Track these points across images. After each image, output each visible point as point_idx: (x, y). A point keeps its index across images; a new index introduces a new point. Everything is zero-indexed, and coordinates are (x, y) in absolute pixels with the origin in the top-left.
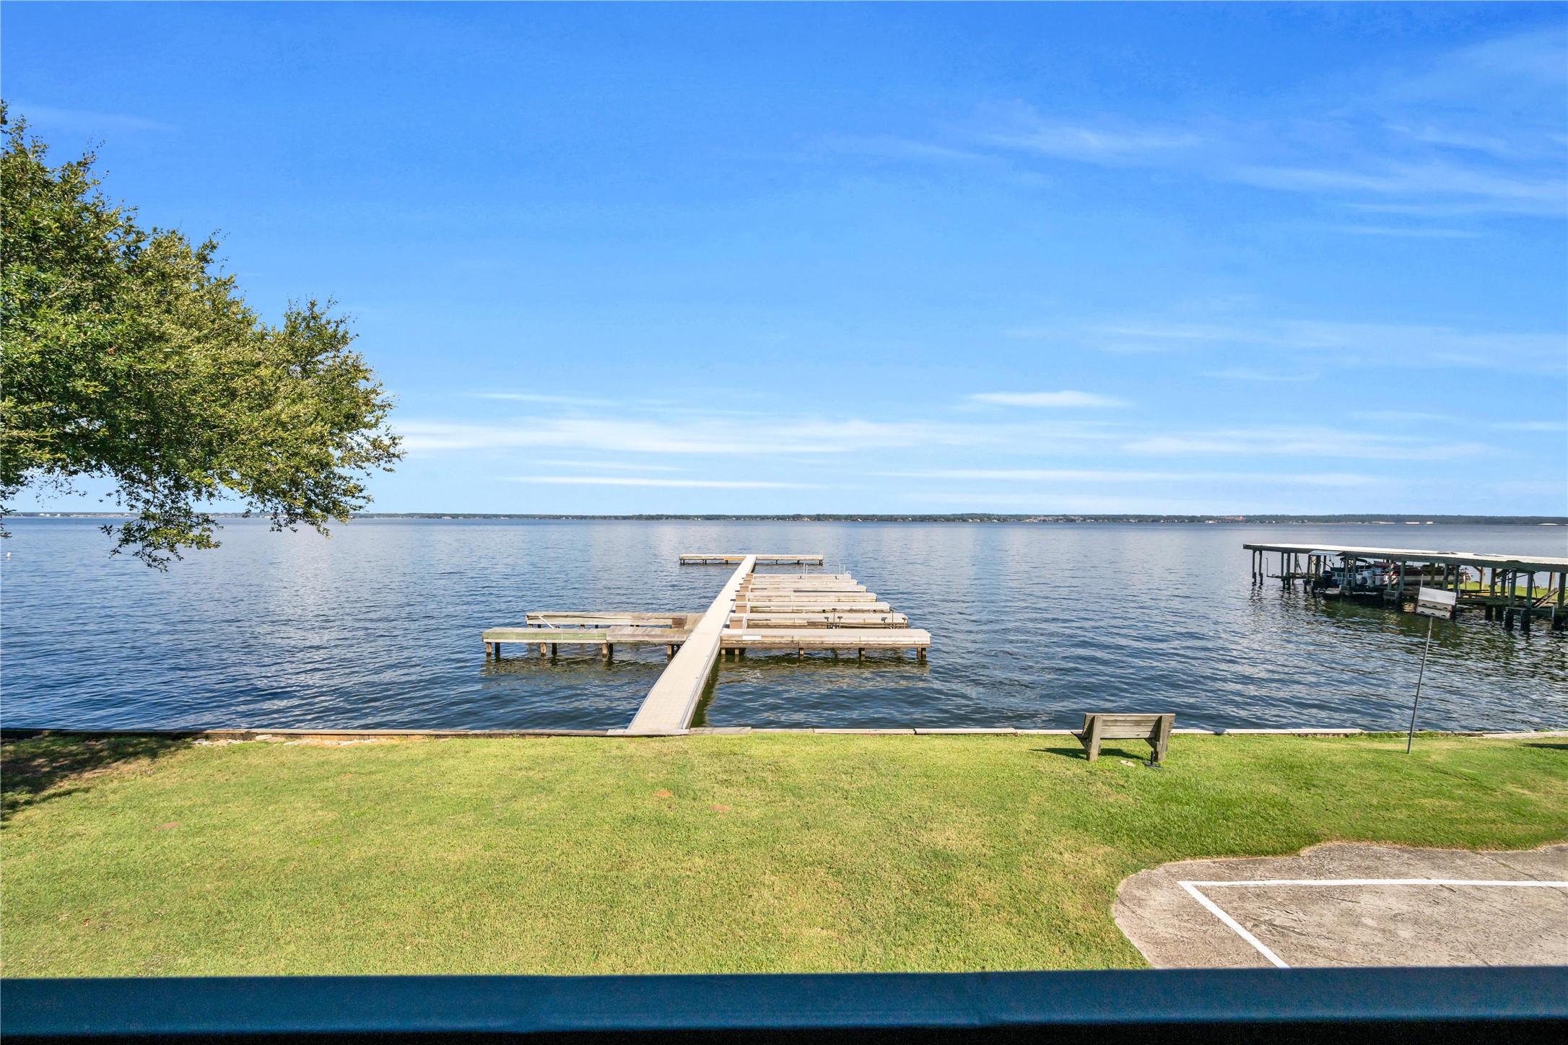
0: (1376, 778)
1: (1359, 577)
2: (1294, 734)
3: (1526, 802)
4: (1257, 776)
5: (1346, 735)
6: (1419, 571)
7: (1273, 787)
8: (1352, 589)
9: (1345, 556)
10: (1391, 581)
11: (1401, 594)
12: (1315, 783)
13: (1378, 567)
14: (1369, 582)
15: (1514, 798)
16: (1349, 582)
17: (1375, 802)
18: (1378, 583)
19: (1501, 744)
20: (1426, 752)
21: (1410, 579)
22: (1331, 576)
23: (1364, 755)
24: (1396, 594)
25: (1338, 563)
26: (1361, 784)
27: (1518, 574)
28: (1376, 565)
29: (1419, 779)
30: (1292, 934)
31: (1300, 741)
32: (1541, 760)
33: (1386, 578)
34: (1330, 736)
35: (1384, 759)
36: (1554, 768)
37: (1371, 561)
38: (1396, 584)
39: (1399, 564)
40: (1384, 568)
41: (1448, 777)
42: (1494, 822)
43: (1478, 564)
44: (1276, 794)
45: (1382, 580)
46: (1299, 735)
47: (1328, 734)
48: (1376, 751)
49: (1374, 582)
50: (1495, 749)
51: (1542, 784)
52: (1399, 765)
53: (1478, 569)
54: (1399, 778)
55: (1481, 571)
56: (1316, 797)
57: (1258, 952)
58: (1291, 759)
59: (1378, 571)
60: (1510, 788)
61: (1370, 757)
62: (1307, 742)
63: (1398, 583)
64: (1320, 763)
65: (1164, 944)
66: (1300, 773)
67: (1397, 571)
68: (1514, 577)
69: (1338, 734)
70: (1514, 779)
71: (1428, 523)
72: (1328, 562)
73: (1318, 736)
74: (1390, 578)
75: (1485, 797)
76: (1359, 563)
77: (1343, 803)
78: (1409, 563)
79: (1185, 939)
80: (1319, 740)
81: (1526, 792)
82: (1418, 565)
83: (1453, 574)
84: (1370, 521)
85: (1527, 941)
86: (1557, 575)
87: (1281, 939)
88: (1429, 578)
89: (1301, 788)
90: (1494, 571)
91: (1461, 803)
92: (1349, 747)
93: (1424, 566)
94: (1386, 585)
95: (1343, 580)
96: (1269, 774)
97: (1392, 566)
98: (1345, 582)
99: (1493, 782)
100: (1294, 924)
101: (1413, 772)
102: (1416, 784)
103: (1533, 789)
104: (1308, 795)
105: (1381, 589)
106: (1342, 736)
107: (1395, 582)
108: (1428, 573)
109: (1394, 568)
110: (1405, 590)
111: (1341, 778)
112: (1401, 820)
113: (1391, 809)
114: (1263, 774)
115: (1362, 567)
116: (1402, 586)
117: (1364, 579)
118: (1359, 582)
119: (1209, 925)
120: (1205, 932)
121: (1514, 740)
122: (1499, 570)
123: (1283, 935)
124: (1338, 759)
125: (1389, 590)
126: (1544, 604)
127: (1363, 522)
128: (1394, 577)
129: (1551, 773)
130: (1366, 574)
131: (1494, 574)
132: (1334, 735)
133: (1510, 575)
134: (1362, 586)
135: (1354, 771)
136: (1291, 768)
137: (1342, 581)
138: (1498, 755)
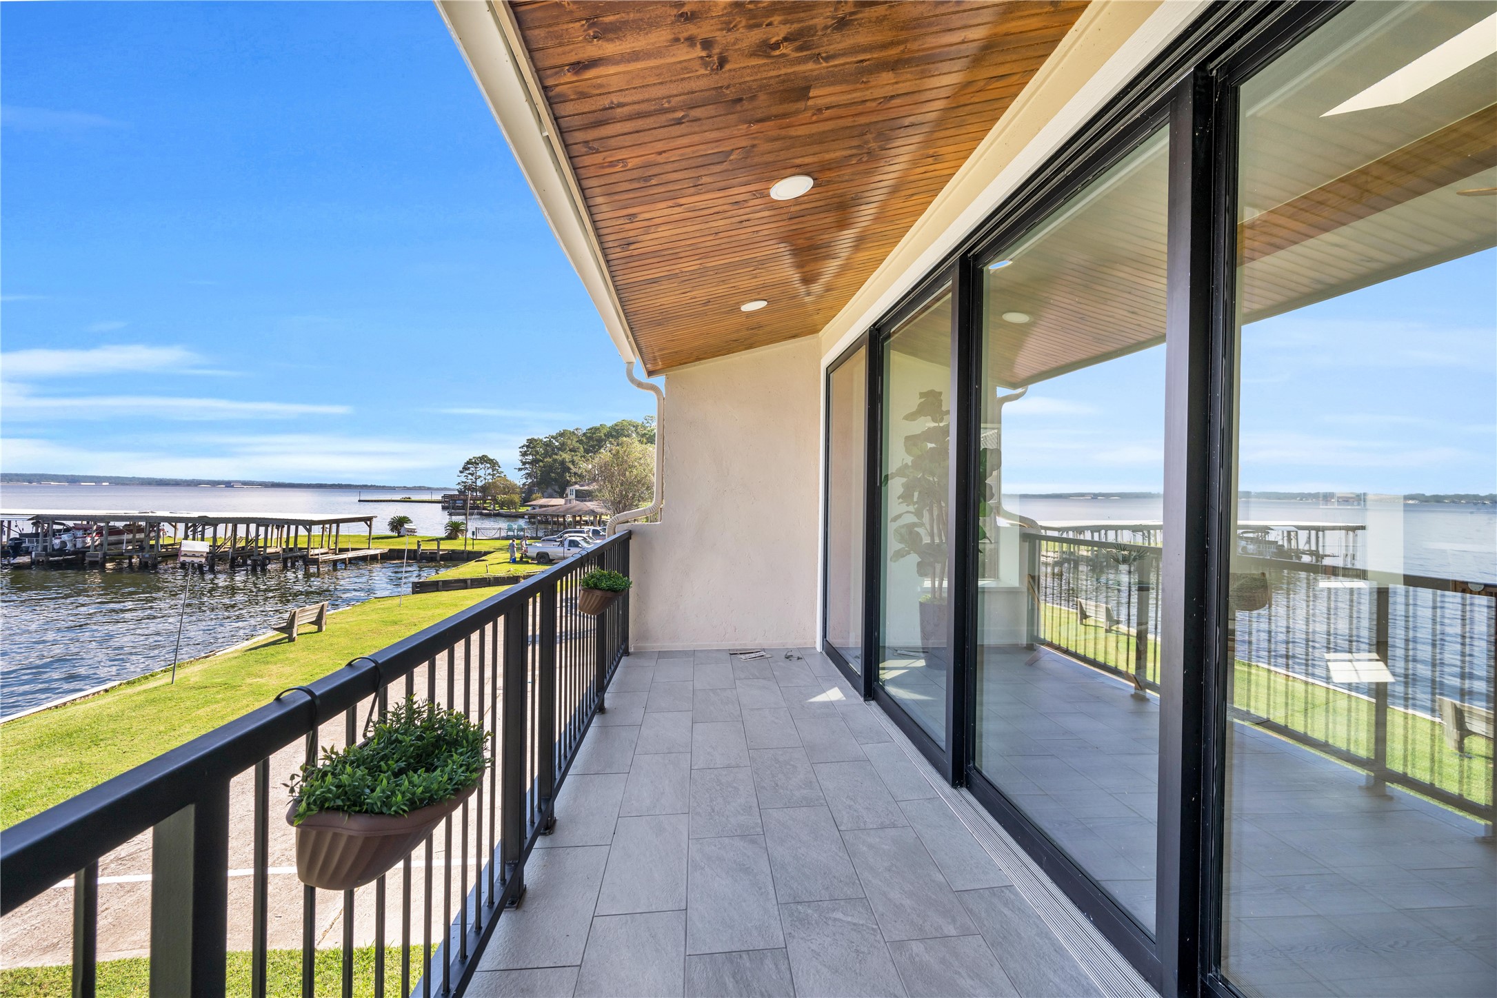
0: (155, 711)
1: (57, 542)
2: (50, 708)
3: (261, 686)
4: (34, 758)
5: (106, 691)
6: (121, 530)
7: (58, 759)
8: (49, 555)
9: (37, 520)
10: (93, 542)
11: (105, 554)
12: (101, 737)
13: (79, 529)
14: (69, 546)
15: (254, 686)
16: (45, 549)
17: (162, 728)
18: (79, 545)
19: (231, 656)
20: (185, 678)
21: (113, 538)
22: (21, 543)
23: (135, 698)
24: (100, 554)
25: (29, 528)
26: (145, 721)
27: (206, 527)
28: (76, 528)
29: (188, 698)
30: (141, 854)
31: (61, 711)
32: (260, 657)
33: (89, 540)
34: (90, 697)
35: (155, 695)
36: (269, 659)
37: (70, 524)
38: (99, 544)
39: (102, 524)
40: (86, 530)
41: (208, 689)
42: (248, 706)
43: (173, 521)
44: (66, 763)
45: (84, 542)
46: (56, 707)
47: (87, 696)
48: (145, 691)
49: (75, 545)
50: (229, 659)
51: (265, 671)
52: (170, 695)
53: (172, 525)
54: (174, 704)
55: (175, 527)
56: (109, 748)
57: (118, 884)
58: (64, 729)
59: (80, 533)
60: (248, 681)
61: (142, 697)
62: (67, 710)
63: (101, 545)
64: (98, 719)
65: (15, 944)
66: (82, 736)
67: (100, 532)
68: (204, 530)
69: (98, 692)
70: (249, 674)
71: (104, 484)
72: (13, 527)
73: (78, 701)
74: (93, 539)
75: (238, 692)
76: (56, 527)
77: (136, 741)
78: (112, 524)
79: (37, 925)
80: (80, 704)
81: (258, 679)
82: (120, 524)
83: (155, 531)
84: (39, 482)
85: (289, 763)
86: (230, 526)
87: (134, 863)
88: (131, 536)
89: (89, 747)
90: (187, 525)
91: (224, 703)
92: (117, 697)
93: (126, 525)
94: (89, 547)
95: (37, 547)
96: (47, 750)
97: (95, 528)
98: (40, 549)
99: (238, 681)
100: (139, 846)
101: (182, 695)
102: (188, 704)
103: (261, 677)
104: (100, 749)
105: (81, 553)
106: (102, 693)
107: (97, 543)
108: (130, 531)
109: (96, 530)
110: (108, 550)
111: (125, 724)
112: (188, 732)
113: (177, 728)
114: (39, 753)
115: (59, 531)
116: (106, 547)
117: (64, 543)
118: (56, 547)
119: (57, 898)
120: (57, 905)
121: (236, 651)
122: (190, 525)
123: (133, 859)
124: (113, 710)
125: (91, 552)
126: (222, 550)
127: (30, 482)
128: (96, 538)
129: (268, 663)
130: (65, 537)
131: (187, 528)
132: (94, 694)
133: (200, 529)
134: (62, 551)
135: (134, 714)
136: (69, 735)
137: (37, 550)
138: (234, 663)
